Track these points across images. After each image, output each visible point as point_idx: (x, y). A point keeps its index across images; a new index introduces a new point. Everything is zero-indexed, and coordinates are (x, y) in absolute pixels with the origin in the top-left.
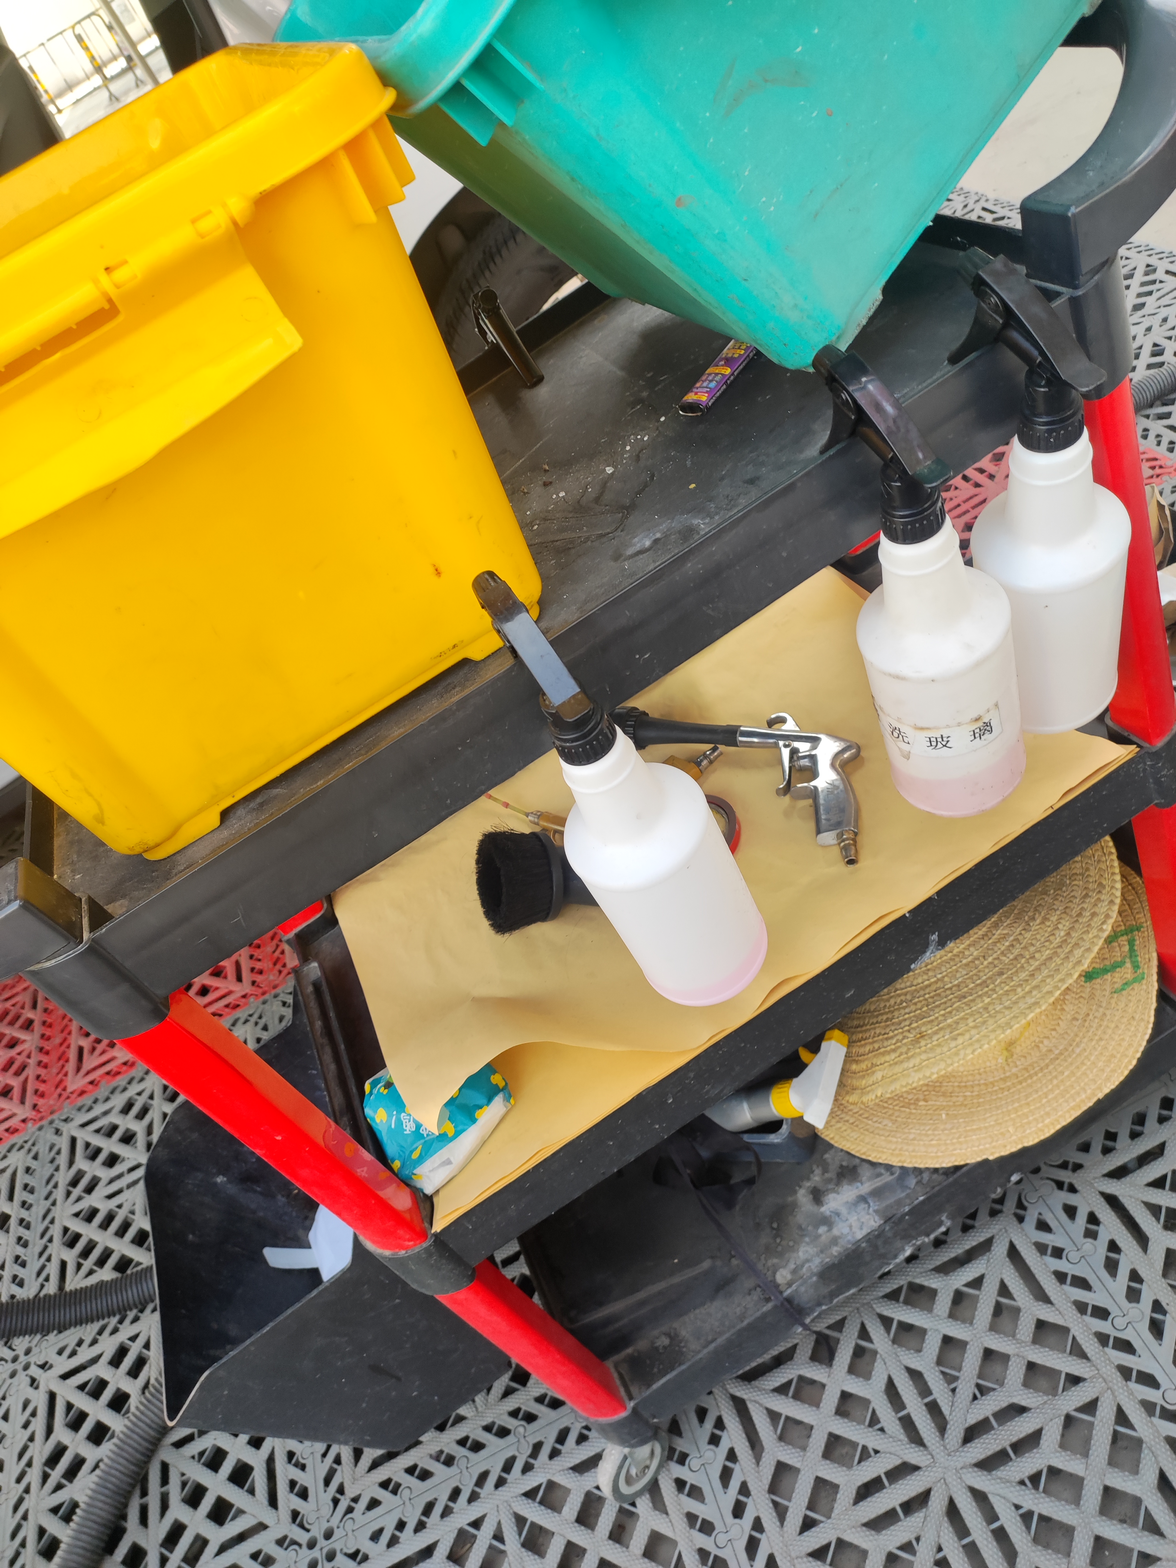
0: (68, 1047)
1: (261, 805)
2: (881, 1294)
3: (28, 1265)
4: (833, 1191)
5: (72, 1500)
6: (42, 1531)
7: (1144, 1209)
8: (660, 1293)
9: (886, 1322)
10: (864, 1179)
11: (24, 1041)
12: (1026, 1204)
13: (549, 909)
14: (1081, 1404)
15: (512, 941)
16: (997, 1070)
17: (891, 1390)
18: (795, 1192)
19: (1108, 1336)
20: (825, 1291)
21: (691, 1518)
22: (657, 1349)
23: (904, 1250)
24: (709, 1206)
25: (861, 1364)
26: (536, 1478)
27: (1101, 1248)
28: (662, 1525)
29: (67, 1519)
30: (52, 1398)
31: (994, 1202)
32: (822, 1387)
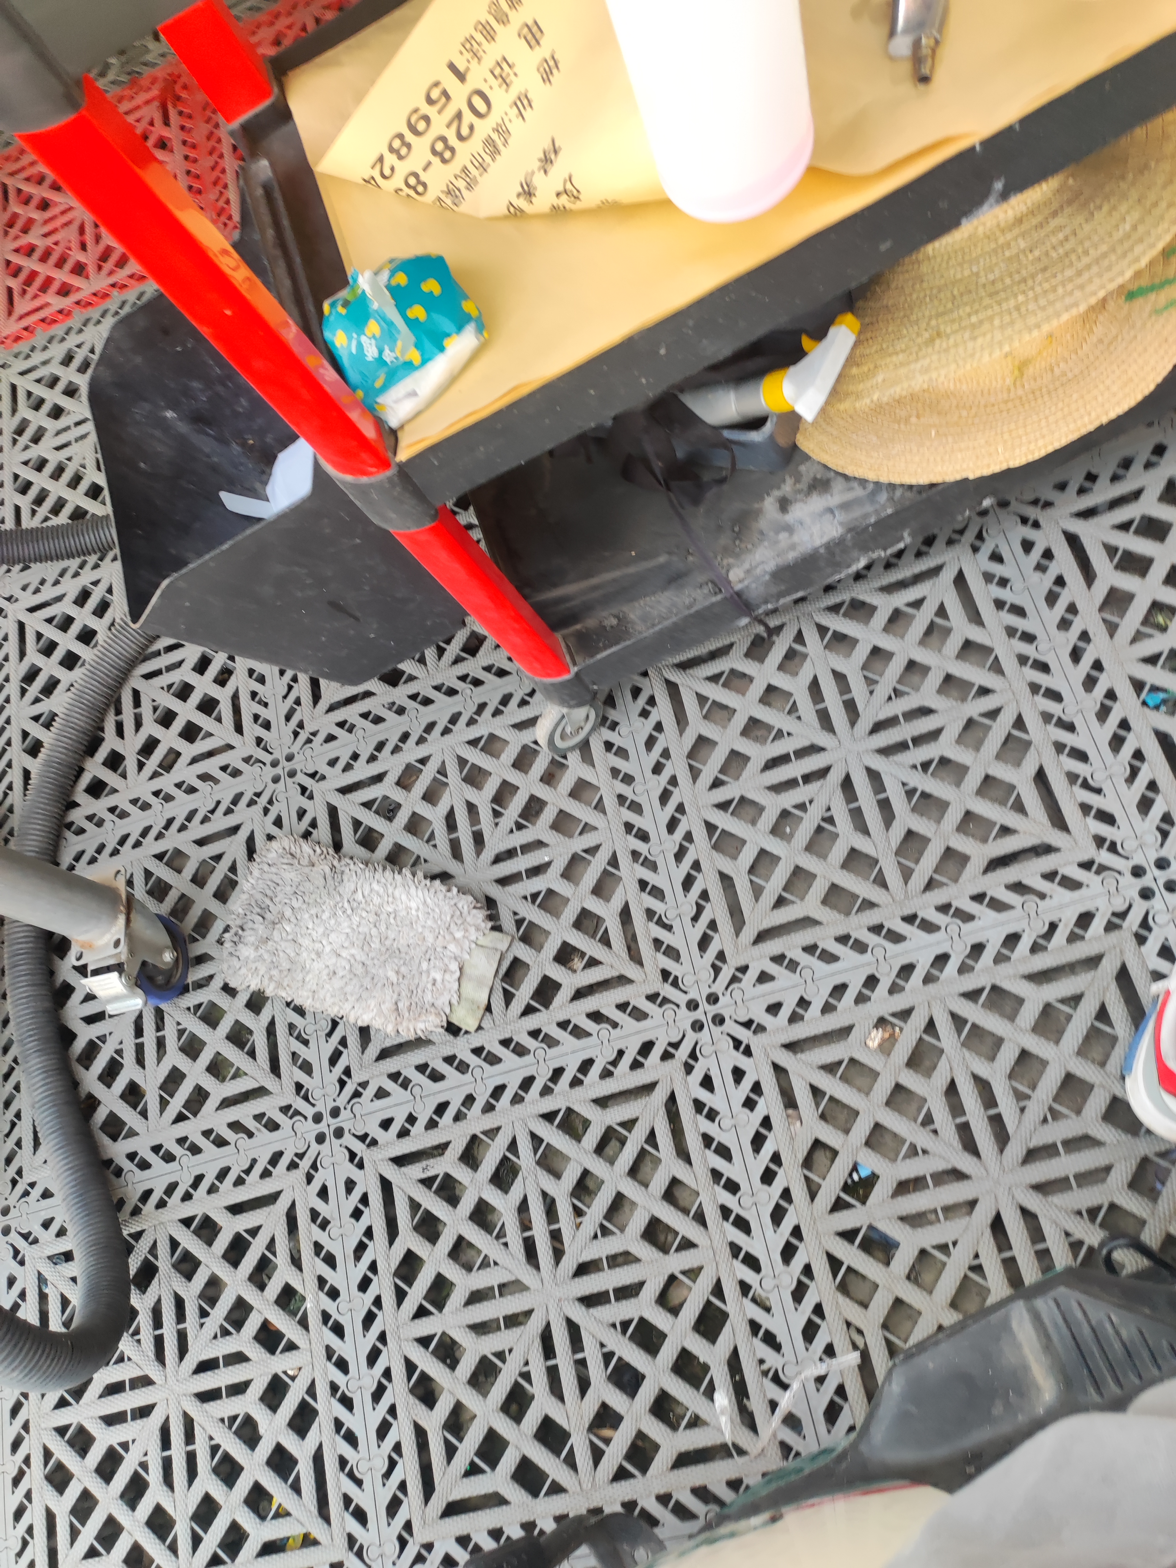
2: (823, 606)
4: (802, 500)
5: (50, 711)
6: (25, 734)
7: (1102, 549)
8: (614, 581)
9: (822, 630)
10: (835, 492)
12: (985, 535)
14: (986, 710)
16: (1001, 391)
17: (815, 687)
18: (763, 499)
19: (1029, 658)
20: (774, 590)
21: (615, 772)
22: (604, 627)
23: (858, 560)
24: (675, 501)
25: (791, 665)
26: (481, 730)
27: (1047, 581)
28: (588, 774)
29: (48, 725)
30: (21, 626)
31: (955, 531)
32: (751, 679)
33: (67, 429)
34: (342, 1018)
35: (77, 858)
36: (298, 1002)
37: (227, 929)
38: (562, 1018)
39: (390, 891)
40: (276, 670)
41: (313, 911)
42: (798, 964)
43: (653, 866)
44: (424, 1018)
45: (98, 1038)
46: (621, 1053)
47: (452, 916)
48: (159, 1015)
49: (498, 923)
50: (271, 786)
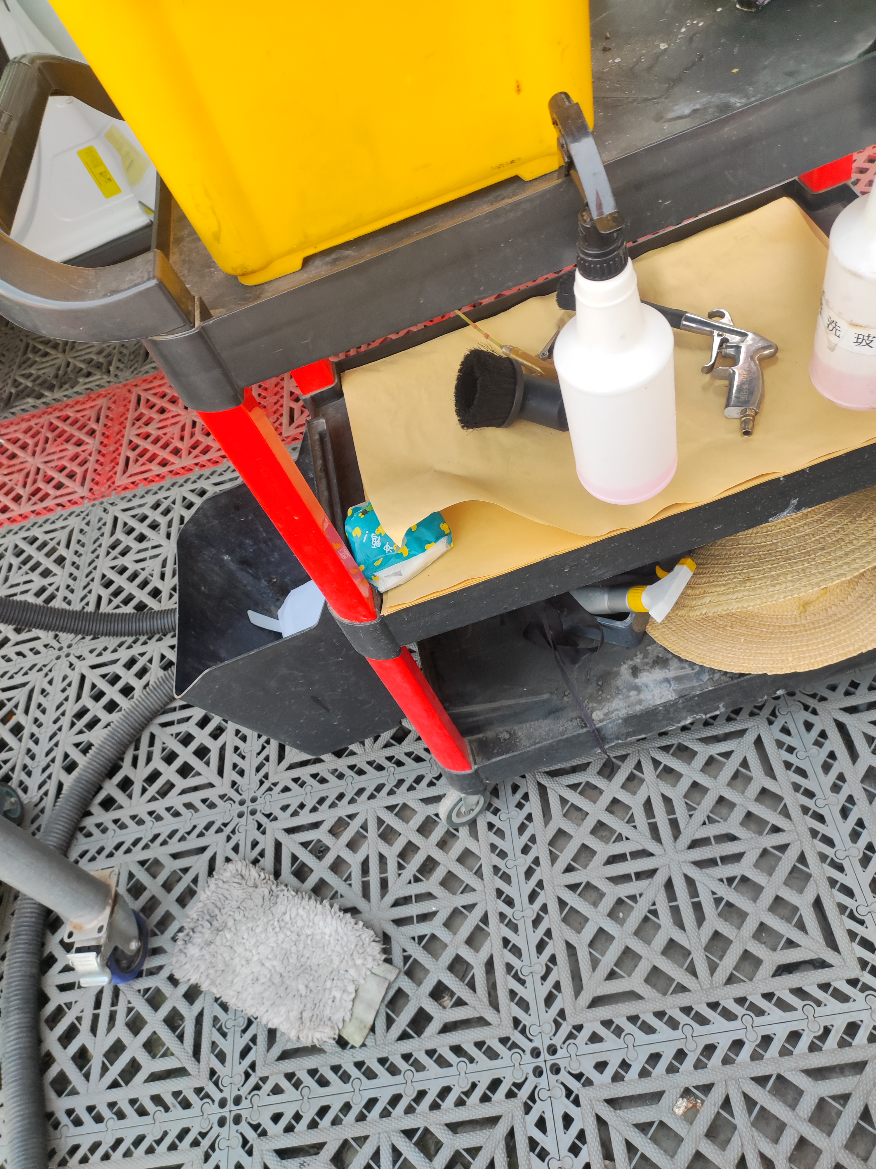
0: (119, 454)
1: (335, 260)
2: (658, 746)
3: (75, 592)
4: (648, 670)
5: (88, 741)
6: (66, 756)
7: (862, 737)
8: (509, 706)
9: (656, 763)
10: (672, 668)
11: (87, 443)
12: (777, 713)
13: (507, 418)
14: (777, 844)
15: (472, 436)
16: (791, 619)
17: (648, 804)
18: (620, 666)
19: (810, 809)
20: (624, 731)
21: (493, 847)
22: (499, 739)
23: (686, 719)
24: (559, 658)
25: (631, 785)
26: (396, 800)
27: (822, 754)
28: (473, 846)
29: (85, 752)
30: (83, 678)
31: (755, 707)
32: (601, 792)
33: (146, 549)
34: (256, 1019)
35: (82, 856)
36: (224, 999)
37: (181, 930)
38: (430, 1047)
39: (312, 917)
40: (256, 734)
41: (250, 925)
42: (623, 1030)
43: (515, 928)
44: (321, 1029)
45: (65, 1004)
46: (474, 1086)
47: (356, 945)
48: (116, 993)
49: (390, 957)
50: (236, 819)
